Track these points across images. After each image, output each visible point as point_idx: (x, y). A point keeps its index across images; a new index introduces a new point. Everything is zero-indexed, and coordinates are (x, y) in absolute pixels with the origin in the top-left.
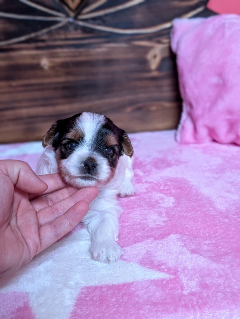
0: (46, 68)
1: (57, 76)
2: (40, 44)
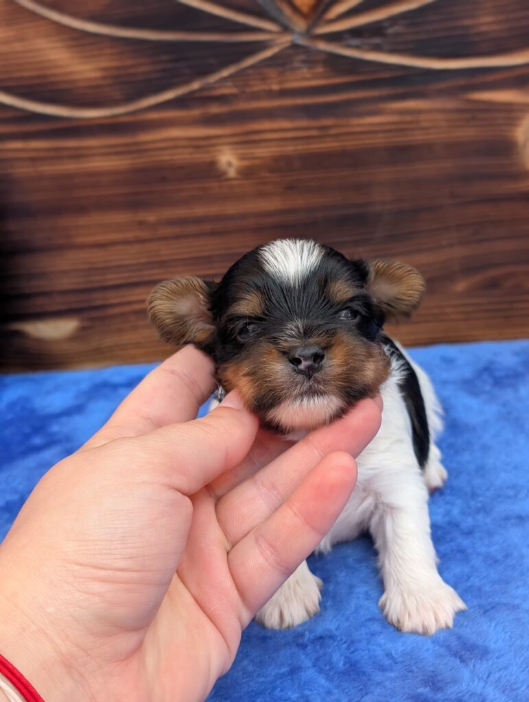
0: (232, 173)
1: (261, 195)
2: (215, 109)
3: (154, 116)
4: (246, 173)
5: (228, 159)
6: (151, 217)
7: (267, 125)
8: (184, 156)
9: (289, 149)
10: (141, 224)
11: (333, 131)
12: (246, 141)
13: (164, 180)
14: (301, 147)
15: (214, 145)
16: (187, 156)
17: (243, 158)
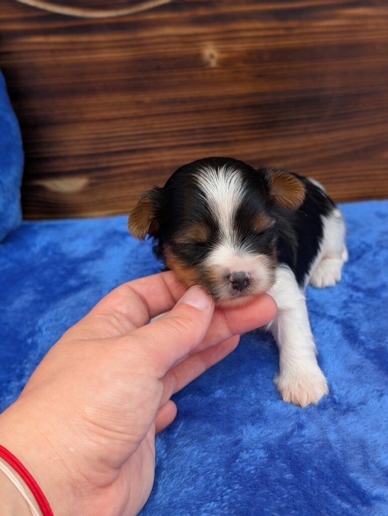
0: (213, 63)
2: (202, 12)
3: (152, 17)
4: (225, 64)
5: (211, 52)
6: (147, 98)
7: (244, 25)
8: (175, 50)
9: (261, 45)
10: (139, 103)
11: (297, 31)
12: (226, 38)
13: (158, 68)
14: (271, 44)
15: (199, 41)
16: (178, 50)
17: (222, 51)
